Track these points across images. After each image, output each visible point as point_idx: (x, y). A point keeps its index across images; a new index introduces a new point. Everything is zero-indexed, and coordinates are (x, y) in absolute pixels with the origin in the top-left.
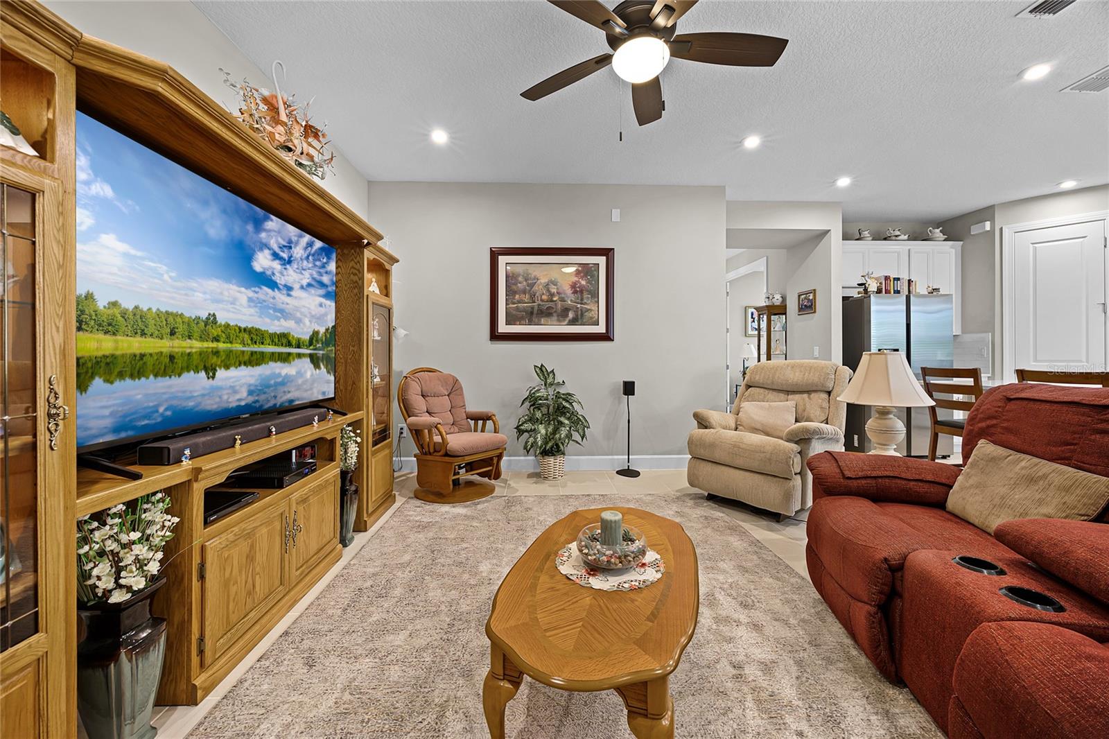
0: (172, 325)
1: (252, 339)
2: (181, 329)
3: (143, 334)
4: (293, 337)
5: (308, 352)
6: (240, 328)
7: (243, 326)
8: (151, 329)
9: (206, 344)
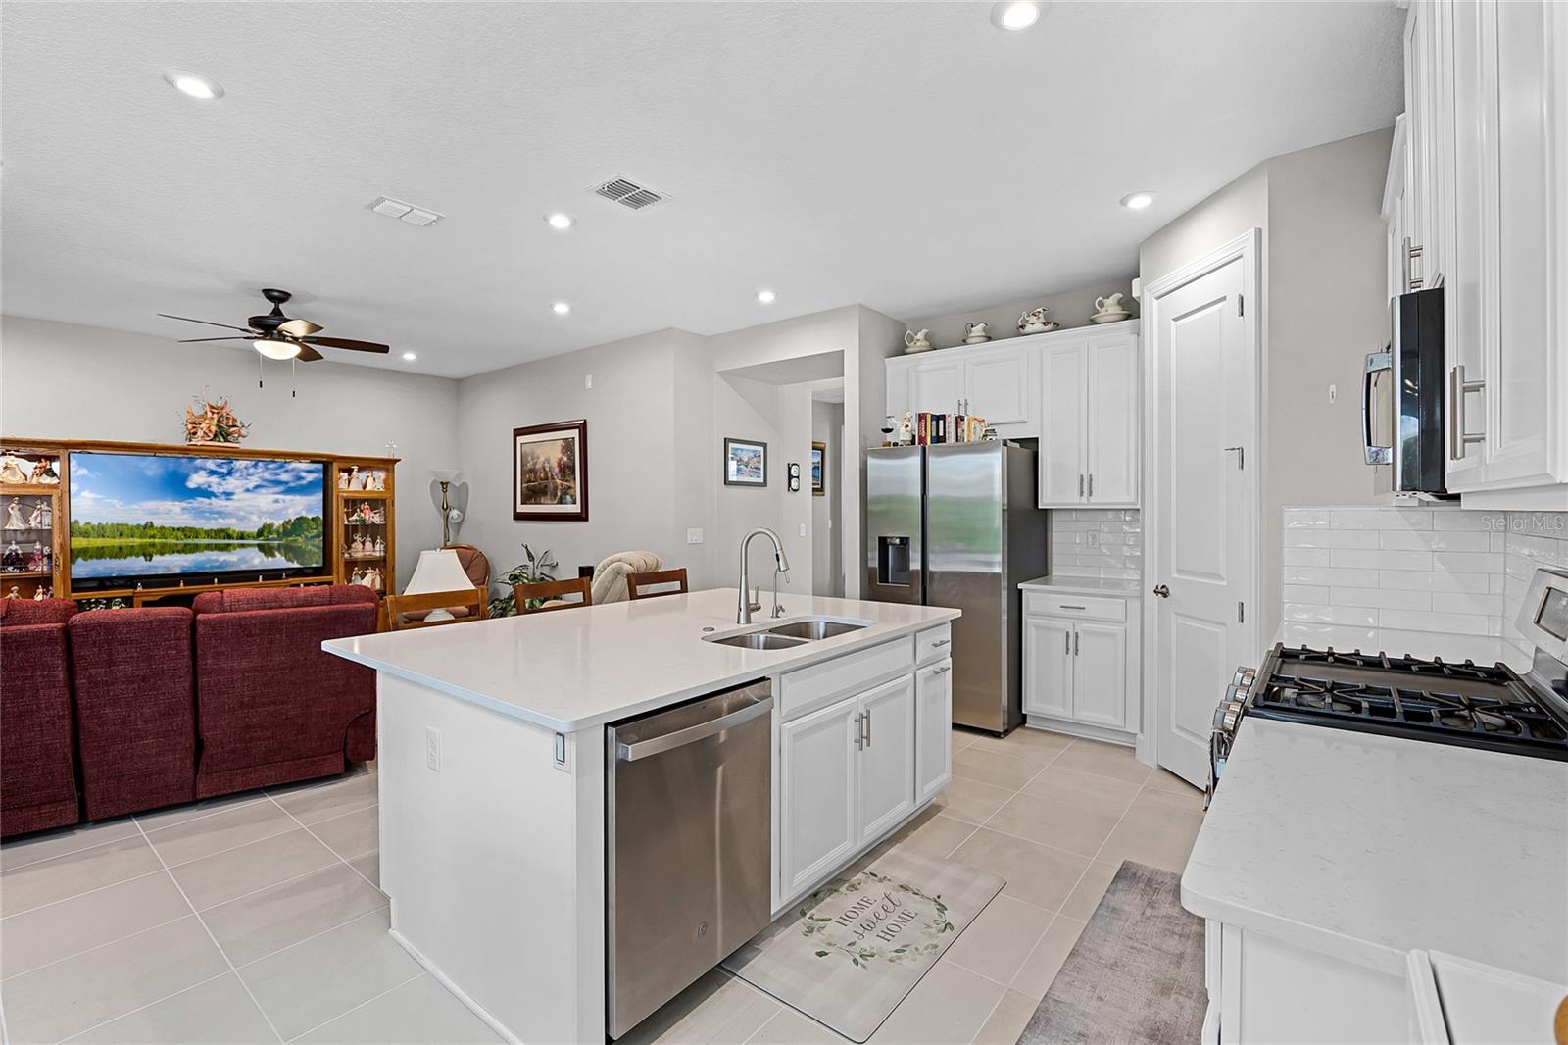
0: (120, 531)
1: (185, 535)
2: (127, 532)
3: (103, 536)
4: (234, 531)
5: (257, 542)
6: (174, 529)
7: (177, 527)
8: (108, 534)
9: (144, 540)
